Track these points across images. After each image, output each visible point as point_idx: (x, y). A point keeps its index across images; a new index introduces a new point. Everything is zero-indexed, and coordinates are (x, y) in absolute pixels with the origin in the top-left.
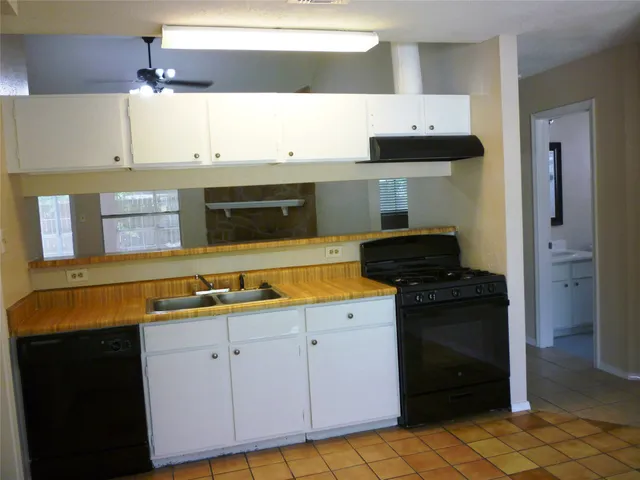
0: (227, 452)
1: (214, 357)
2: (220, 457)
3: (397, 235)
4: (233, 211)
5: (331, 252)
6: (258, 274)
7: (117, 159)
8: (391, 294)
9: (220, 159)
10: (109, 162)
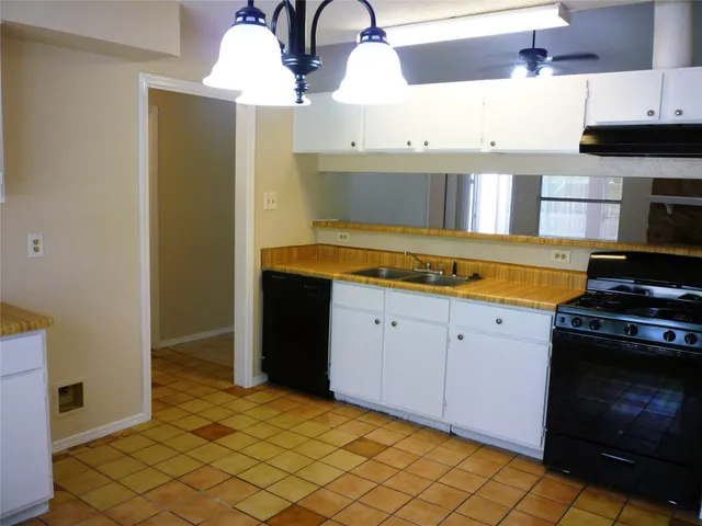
0: (385, 411)
1: (377, 322)
2: (379, 412)
3: (652, 251)
4: (676, 207)
5: (557, 256)
6: (476, 263)
7: (353, 144)
8: (548, 309)
9: (428, 147)
10: (346, 147)
